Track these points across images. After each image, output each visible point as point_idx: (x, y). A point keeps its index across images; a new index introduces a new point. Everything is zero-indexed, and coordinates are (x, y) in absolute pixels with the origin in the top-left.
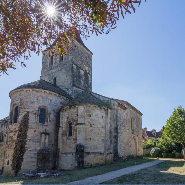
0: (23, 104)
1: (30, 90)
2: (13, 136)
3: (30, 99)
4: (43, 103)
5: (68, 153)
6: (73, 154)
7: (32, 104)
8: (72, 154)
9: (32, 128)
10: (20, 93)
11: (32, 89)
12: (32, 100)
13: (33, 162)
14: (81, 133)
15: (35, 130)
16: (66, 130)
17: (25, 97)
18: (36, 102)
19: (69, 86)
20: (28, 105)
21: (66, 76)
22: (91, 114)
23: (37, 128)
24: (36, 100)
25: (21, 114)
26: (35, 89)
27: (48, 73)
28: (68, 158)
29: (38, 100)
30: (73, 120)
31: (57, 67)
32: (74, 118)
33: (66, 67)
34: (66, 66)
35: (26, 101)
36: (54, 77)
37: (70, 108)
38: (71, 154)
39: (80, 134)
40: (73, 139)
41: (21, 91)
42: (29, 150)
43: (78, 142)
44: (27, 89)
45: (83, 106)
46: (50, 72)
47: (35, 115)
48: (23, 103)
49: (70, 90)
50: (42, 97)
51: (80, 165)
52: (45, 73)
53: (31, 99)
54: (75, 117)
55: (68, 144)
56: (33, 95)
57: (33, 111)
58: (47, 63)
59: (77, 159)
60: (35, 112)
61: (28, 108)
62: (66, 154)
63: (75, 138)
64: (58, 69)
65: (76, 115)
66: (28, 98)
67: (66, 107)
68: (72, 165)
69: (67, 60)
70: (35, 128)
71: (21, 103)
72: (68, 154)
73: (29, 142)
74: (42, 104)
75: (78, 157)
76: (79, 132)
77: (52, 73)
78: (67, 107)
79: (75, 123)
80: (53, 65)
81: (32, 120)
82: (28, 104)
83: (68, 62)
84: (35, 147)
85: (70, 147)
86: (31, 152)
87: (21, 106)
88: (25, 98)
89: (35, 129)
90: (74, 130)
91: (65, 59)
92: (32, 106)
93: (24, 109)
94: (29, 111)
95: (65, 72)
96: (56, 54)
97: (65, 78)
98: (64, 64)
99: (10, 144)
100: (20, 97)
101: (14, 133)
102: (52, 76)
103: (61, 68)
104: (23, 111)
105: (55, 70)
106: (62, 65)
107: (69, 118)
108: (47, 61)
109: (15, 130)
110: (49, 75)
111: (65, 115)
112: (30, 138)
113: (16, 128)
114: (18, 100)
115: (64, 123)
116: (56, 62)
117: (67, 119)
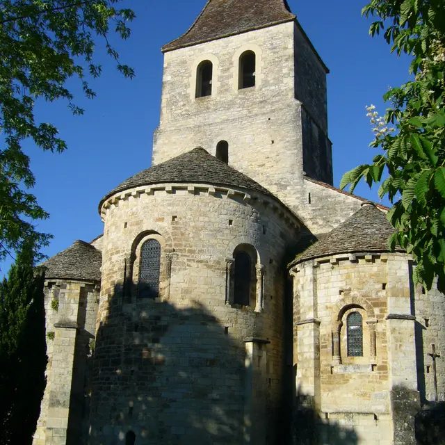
0: (183, 234)
3: (206, 219)
5: (359, 413)
6: (380, 418)
7: (212, 235)
12: (213, 223)
14: (403, 348)
16: (336, 332)
17: (190, 209)
18: (227, 232)
19: (288, 176)
20: (200, 240)
21: (273, 142)
24: (225, 224)
25: (178, 267)
26: (226, 187)
27: (192, 122)
30: (369, 303)
31: (230, 105)
32: (374, 296)
33: (273, 111)
34: (268, 108)
35: (192, 224)
36: (220, 139)
37: (355, 261)
38: (372, 417)
39: (401, 351)
40: (375, 366)
43: (396, 379)
44: (197, 185)
47: (225, 276)
48: (183, 230)
49: (288, 188)
52: (175, 120)
53: (210, 218)
54: (378, 291)
55: (352, 381)
57: (218, 263)
58: (187, 86)
59: (401, 433)
60: (224, 264)
61: (201, 251)
62: (349, 414)
64: (234, 112)
65: (378, 286)
66: (202, 214)
69: (273, 88)
70: (226, 322)
71: (174, 228)
72: (356, 417)
73: (208, 368)
74: (242, 237)
75: (405, 430)
76: (399, 343)
77: (209, 125)
79: (377, 311)
80: (213, 96)
82: (202, 234)
83: (278, 95)
84: (229, 387)
85: (364, 394)
87: (175, 239)
88: (189, 213)
89: (226, 325)
90: (374, 336)
91: (266, 83)
93: (190, 251)
94: (207, 262)
95: (265, 126)
96: (224, 61)
97: (268, 148)
98: (261, 102)
99: (133, 371)
100: (170, 208)
101: (151, 334)
102: (208, 133)
103: (250, 112)
104: (186, 258)
105: (222, 115)
106: (254, 103)
107: (352, 294)
108: (186, 81)
109: (156, 324)
110: (198, 129)
111: (328, 282)
112: (211, 356)
113: (158, 318)
114: (161, 219)
115: (327, 308)
116: (226, 90)
117: (342, 296)
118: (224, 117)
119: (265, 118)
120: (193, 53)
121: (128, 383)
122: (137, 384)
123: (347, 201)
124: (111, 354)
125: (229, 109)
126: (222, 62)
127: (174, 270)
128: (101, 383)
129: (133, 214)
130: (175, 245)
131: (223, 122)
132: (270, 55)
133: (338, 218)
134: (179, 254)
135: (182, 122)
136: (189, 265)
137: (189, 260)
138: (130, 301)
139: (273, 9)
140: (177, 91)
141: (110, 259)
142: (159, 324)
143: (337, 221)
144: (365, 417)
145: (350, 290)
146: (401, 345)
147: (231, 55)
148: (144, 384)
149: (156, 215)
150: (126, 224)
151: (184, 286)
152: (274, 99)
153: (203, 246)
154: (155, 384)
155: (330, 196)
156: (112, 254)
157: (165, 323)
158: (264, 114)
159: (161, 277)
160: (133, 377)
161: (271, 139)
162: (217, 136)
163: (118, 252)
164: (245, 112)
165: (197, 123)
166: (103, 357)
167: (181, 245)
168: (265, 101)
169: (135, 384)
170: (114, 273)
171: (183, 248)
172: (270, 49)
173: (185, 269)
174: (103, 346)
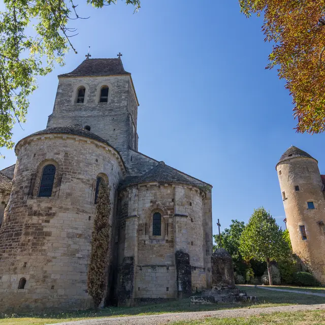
0: (70, 163)
1: (86, 141)
2: (44, 224)
3: (84, 157)
4: (105, 168)
5: (159, 266)
6: (170, 268)
7: (87, 166)
8: (168, 269)
9: (86, 212)
10: (65, 141)
11: (91, 140)
12: (88, 160)
13: (83, 282)
15: (90, 217)
16: (148, 222)
17: (75, 150)
18: (95, 165)
19: (121, 147)
20: (80, 167)
21: (114, 130)
22: (191, 201)
23: (93, 213)
24: (94, 161)
25: (65, 181)
26: (96, 142)
28: (158, 275)
29: (97, 160)
30: (166, 208)
31: (94, 109)
32: (168, 204)
33: (116, 115)
34: (113, 113)
35: (76, 158)
36: (86, 125)
37: (159, 187)
38: (165, 268)
39: (181, 233)
40: (167, 240)
41: (67, 138)
42: (77, 255)
43: (178, 247)
44: (81, 138)
45: (183, 186)
46: (77, 113)
47: (91, 188)
48: (70, 161)
50: (103, 157)
51: (187, 288)
52: (62, 112)
53: (86, 157)
54: (170, 202)
55: (155, 249)
56: (90, 151)
57: (88, 181)
58: (71, 96)
59: (181, 276)
60: (91, 182)
61: (80, 173)
62: (153, 267)
63: (170, 239)
64: (95, 113)
65: (171, 200)
66: (82, 154)
67: (151, 184)
68: (168, 288)
69: (116, 104)
70: (90, 213)
71: (65, 159)
72: (157, 268)
73: (78, 239)
74: (102, 169)
75: (183, 274)
77: (81, 117)
78: (155, 184)
79: (169, 212)
80: (84, 104)
81: (87, 196)
82: (81, 164)
83: (119, 108)
85: (161, 256)
86: (81, 262)
87: (65, 165)
88: (75, 152)
89: (90, 215)
90: (167, 225)
91: (113, 102)
92: (88, 169)
93: (73, 172)
94: (82, 179)
95: (111, 121)
96: (92, 88)
97: (112, 132)
98: (110, 110)
99: (29, 240)
100: (64, 148)
101: (45, 218)
102: (80, 121)
103: (104, 114)
104: (70, 176)
105: (89, 113)
106: (106, 110)
107: (157, 203)
108: (70, 94)
109: (48, 211)
110: (75, 118)
111: (145, 196)
112: (80, 232)
113: (50, 208)
114: (58, 154)
115: (143, 210)
116: (92, 102)
117: (151, 204)
118: (90, 115)
119: (111, 118)
120: (75, 81)
121: (25, 247)
122: (32, 248)
123: (150, 162)
124: (15, 230)
125: (92, 111)
126: (91, 88)
127: (63, 182)
128: (4, 248)
129: (40, 149)
130: (65, 168)
131: (89, 117)
132: (116, 89)
133: (145, 169)
134: (67, 173)
135: (65, 114)
136: (72, 180)
137: (72, 177)
138: (32, 198)
139: (118, 70)
140: (65, 98)
141: (22, 174)
142: (50, 212)
143: (144, 171)
144: (162, 268)
145: (156, 201)
146: (181, 230)
147: (96, 86)
148: (36, 248)
149: (55, 151)
150: (35, 155)
151: (69, 191)
152: (117, 110)
153: (81, 171)
154: (43, 248)
155: (141, 158)
156: (23, 171)
157: (54, 212)
158: (111, 116)
159: (54, 185)
160: (29, 243)
161: (113, 128)
162: (84, 123)
163: (27, 170)
164: (101, 113)
165: (74, 115)
166: (9, 232)
167: (68, 169)
168: (112, 110)
169: (30, 247)
170: (23, 182)
171: (69, 170)
172: (117, 86)
173: (70, 182)
174: (9, 225)
